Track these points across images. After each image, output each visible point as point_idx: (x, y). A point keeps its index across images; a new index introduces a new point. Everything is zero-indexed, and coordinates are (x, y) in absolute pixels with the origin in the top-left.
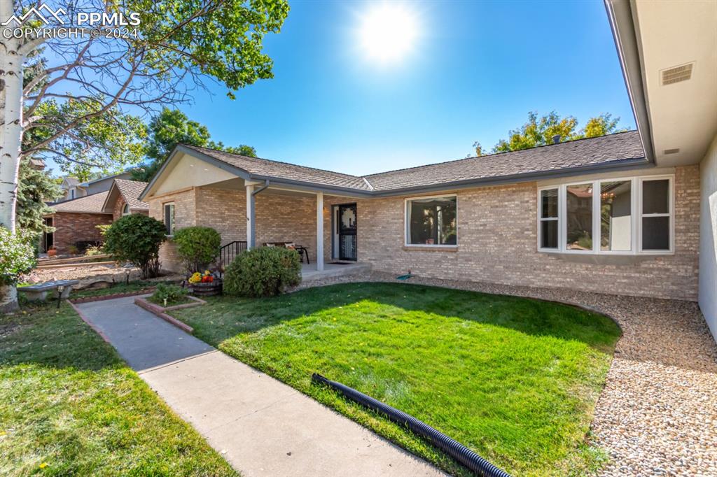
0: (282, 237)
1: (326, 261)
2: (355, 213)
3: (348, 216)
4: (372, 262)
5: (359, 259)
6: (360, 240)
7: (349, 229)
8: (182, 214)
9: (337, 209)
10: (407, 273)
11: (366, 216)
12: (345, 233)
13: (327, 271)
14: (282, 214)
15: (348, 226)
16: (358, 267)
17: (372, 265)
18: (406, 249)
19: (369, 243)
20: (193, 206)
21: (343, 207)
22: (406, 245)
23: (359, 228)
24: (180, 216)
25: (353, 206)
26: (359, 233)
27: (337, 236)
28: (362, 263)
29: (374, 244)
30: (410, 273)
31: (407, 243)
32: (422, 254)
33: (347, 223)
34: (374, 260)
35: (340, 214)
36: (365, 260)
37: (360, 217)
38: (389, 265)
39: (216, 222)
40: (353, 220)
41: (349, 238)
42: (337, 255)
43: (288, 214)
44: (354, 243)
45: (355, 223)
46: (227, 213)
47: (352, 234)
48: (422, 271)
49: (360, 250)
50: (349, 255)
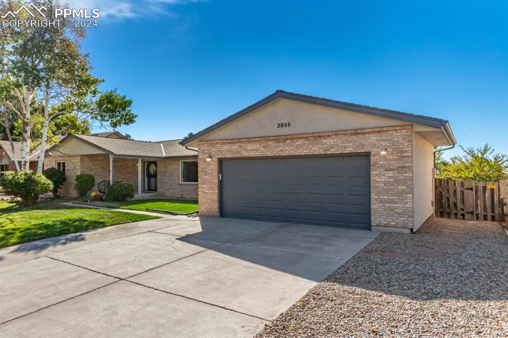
0: (118, 179)
1: (142, 192)
2: (156, 166)
3: (152, 168)
4: (165, 192)
5: (158, 190)
6: (158, 180)
7: (152, 175)
8: (70, 167)
9: (146, 164)
10: (180, 196)
11: (161, 168)
12: (151, 176)
13: (142, 195)
14: (118, 167)
15: (153, 173)
16: (157, 193)
17: (165, 193)
18: (181, 185)
19: (163, 182)
20: (79, 164)
21: (150, 163)
22: (181, 183)
23: (158, 175)
24: (69, 168)
25: (155, 163)
26: (158, 177)
27: (146, 179)
28: (159, 192)
29: (165, 182)
30: (182, 196)
31: (182, 181)
32: (187, 187)
33: (152, 172)
34: (166, 190)
35: (148, 166)
36: (161, 190)
37: (159, 168)
38: (173, 193)
39: (88, 171)
40: (155, 170)
41: (153, 180)
42: (146, 188)
43: (121, 167)
44: (156, 182)
45: (156, 171)
46: (93, 167)
47: (155, 177)
48: (187, 195)
49: (158, 185)
50: (153, 188)
